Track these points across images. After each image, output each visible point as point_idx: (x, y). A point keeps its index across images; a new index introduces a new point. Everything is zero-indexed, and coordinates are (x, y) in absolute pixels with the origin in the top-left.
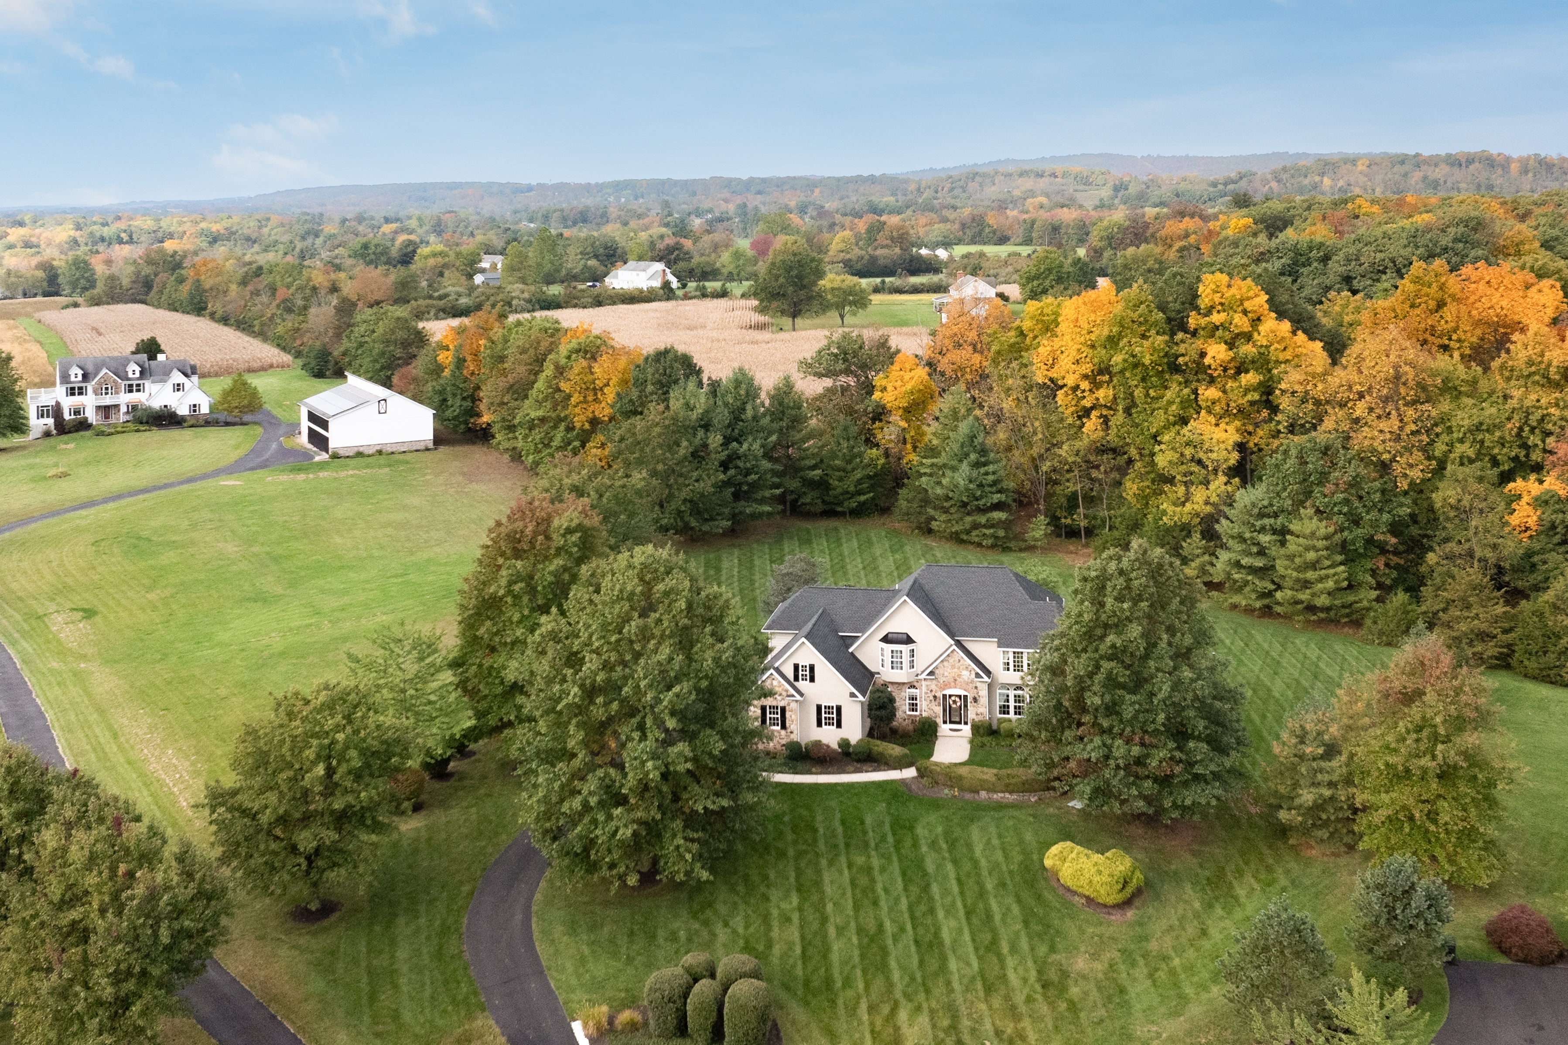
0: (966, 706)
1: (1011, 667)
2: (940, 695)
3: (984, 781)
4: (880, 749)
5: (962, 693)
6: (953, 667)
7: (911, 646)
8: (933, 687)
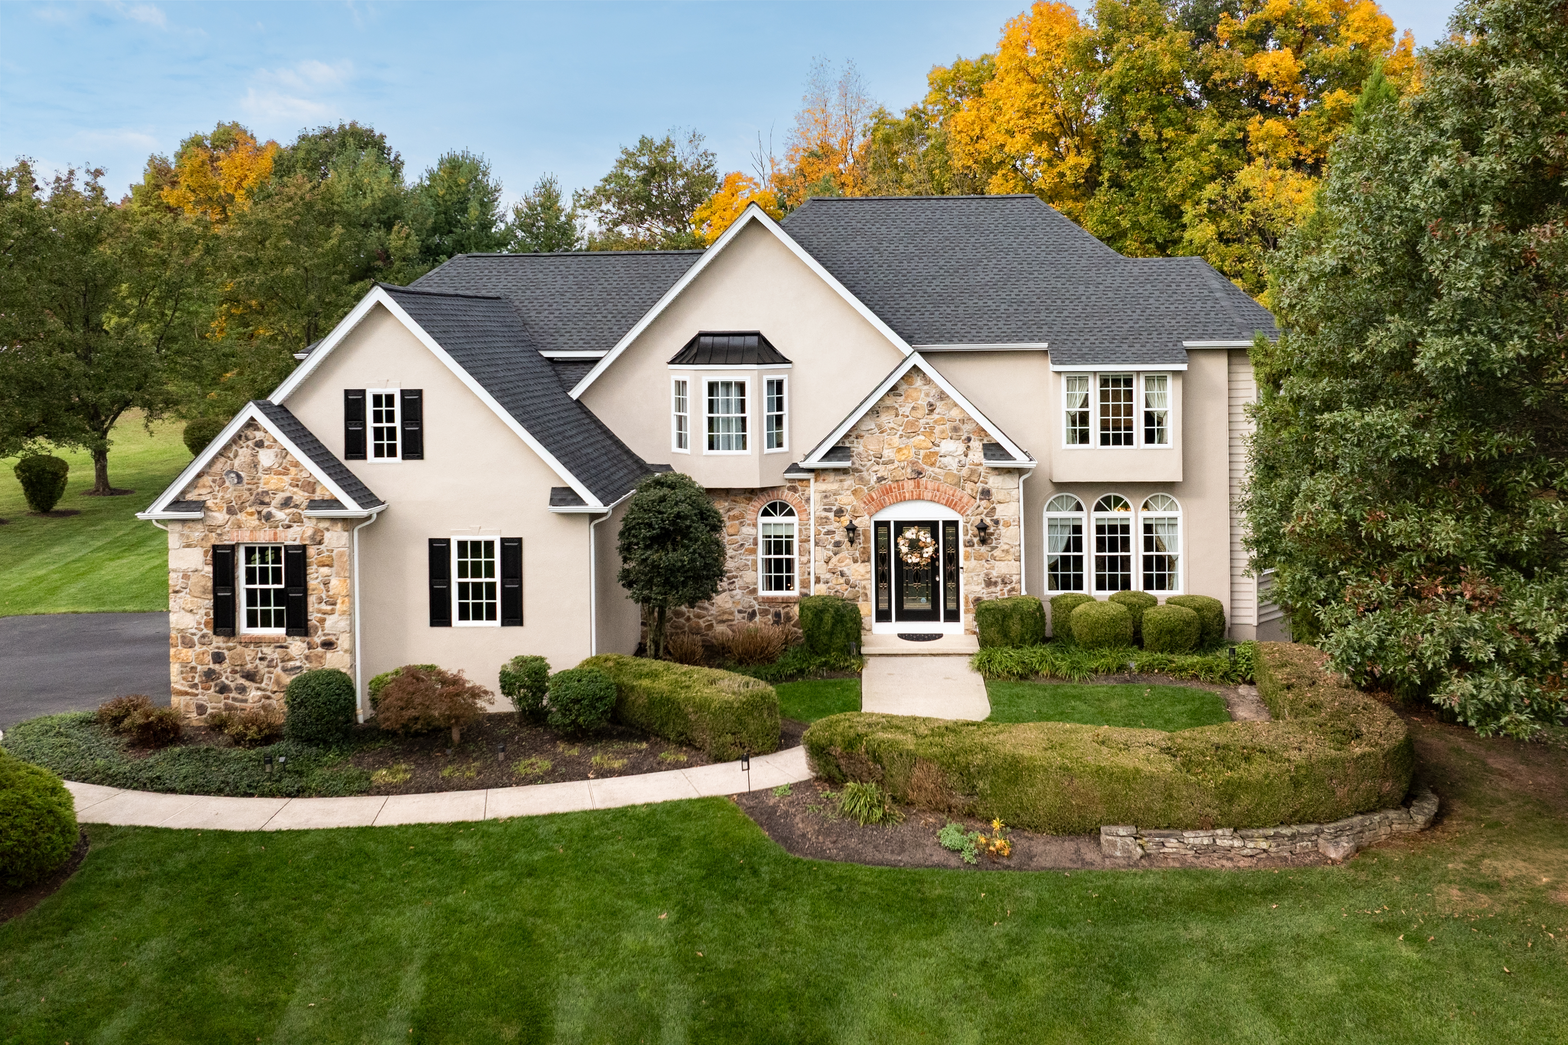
0: (952, 559)
1: (1094, 429)
2: (866, 523)
3: (1130, 778)
4: (662, 686)
5: (940, 513)
6: (911, 431)
7: (773, 371)
8: (846, 500)
